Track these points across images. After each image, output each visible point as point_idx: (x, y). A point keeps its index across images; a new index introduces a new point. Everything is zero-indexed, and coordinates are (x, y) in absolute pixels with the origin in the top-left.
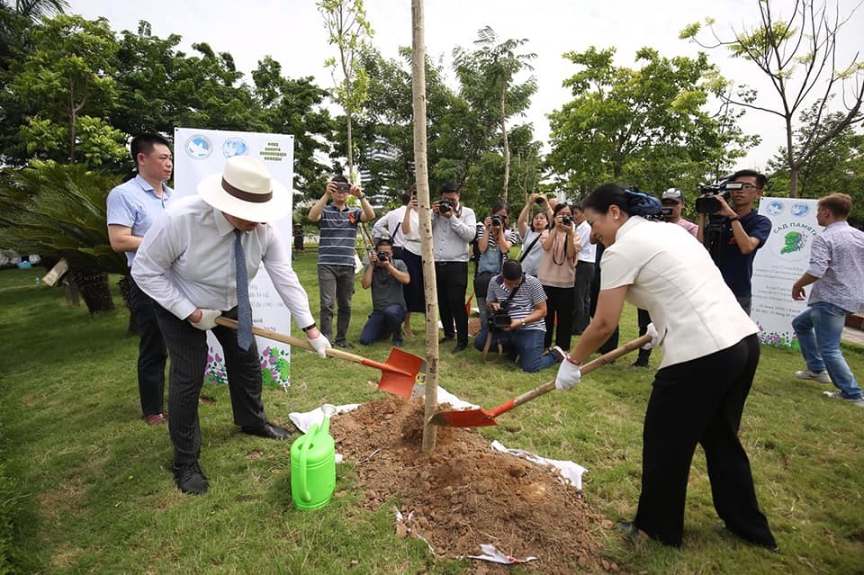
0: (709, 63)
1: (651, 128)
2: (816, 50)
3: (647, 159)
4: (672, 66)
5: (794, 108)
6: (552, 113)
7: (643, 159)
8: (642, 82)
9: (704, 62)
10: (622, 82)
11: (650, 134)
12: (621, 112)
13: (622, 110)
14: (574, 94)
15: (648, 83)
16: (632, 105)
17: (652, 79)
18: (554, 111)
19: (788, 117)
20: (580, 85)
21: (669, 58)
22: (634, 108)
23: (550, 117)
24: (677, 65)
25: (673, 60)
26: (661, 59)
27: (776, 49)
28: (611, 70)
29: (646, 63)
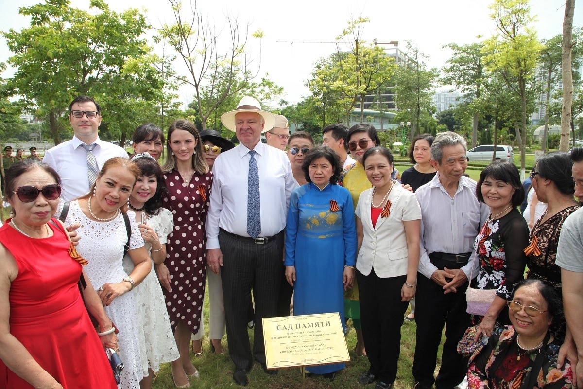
0: (147, 23)
1: (108, 65)
2: (206, 49)
3: (108, 94)
4: (120, 19)
5: (199, 81)
6: (8, 32)
7: (104, 94)
8: (97, 27)
9: (143, 23)
10: (79, 22)
11: (108, 72)
12: (81, 50)
13: (82, 48)
14: (33, 23)
15: (102, 28)
16: (90, 44)
17: (106, 26)
18: (11, 30)
19: (197, 86)
20: (39, 16)
21: (118, 13)
22: (92, 47)
23: (7, 36)
24: (124, 19)
25: (120, 14)
26: (111, 12)
27: (186, 40)
28: (69, 11)
29: (98, 12)
